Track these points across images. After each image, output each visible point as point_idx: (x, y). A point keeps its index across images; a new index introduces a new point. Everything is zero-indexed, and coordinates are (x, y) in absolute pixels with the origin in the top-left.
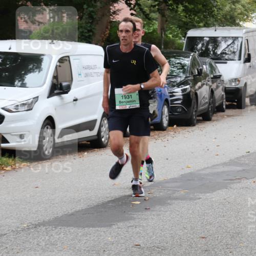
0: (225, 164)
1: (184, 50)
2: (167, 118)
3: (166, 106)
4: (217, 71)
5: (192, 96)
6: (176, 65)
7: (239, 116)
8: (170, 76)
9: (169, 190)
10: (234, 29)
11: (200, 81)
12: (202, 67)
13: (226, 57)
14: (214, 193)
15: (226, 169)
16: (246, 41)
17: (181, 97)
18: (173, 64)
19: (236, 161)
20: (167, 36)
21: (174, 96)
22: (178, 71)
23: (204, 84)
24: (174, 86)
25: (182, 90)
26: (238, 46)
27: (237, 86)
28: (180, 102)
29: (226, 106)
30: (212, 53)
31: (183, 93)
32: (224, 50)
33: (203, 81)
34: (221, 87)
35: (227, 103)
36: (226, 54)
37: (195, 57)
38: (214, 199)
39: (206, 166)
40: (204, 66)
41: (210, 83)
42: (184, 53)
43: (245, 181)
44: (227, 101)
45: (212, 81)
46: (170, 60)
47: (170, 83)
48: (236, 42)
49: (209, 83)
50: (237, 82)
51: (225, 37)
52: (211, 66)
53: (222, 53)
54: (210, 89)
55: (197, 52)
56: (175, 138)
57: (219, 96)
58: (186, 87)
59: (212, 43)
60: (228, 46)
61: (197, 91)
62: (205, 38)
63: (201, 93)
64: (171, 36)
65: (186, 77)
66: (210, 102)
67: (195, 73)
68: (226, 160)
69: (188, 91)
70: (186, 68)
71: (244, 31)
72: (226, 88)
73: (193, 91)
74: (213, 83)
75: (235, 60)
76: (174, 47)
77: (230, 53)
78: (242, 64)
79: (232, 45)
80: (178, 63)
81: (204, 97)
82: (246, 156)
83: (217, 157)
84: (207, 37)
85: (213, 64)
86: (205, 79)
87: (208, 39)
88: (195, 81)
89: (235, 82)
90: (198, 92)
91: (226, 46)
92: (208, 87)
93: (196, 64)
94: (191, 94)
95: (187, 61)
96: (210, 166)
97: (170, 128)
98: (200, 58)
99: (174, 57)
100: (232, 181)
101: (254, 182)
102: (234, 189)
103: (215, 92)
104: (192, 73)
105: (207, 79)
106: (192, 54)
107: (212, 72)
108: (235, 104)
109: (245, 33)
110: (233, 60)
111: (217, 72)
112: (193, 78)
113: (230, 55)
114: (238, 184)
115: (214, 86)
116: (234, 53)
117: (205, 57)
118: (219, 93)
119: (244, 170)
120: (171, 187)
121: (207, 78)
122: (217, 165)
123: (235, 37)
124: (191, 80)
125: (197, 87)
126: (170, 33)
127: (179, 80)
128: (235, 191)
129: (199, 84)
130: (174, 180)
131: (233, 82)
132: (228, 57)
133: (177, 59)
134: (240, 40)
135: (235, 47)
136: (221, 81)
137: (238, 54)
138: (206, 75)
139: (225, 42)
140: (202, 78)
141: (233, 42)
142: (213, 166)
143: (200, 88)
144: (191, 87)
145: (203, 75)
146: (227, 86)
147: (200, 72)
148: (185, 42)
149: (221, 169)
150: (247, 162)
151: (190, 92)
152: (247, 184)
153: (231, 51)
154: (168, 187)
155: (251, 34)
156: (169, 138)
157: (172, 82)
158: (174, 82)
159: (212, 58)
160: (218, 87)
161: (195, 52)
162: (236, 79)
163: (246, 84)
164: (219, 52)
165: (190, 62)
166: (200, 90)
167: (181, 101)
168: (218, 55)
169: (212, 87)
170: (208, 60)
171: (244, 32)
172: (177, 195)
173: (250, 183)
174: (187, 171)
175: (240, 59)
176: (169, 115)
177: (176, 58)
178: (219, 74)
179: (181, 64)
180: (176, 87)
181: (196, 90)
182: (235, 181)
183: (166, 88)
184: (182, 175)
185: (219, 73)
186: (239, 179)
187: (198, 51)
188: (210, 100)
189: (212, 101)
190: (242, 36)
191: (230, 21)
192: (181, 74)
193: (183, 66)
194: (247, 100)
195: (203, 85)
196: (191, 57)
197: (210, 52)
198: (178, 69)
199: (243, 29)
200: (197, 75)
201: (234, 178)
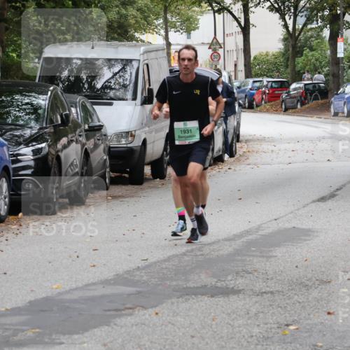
0: (106, 283)
1: (37, 81)
2: (7, 200)
3: (4, 179)
4: (95, 118)
5: (52, 162)
6: (24, 107)
7: (133, 197)
8: (13, 127)
9: (6, 329)
10: (124, 45)
11: (66, 136)
12: (70, 110)
13: (112, 94)
14: (86, 334)
15: (109, 290)
16: (145, 66)
17: (32, 163)
18: (18, 105)
19: (126, 276)
20: (8, 56)
21: (20, 161)
22: (27, 117)
23: (72, 141)
24: (20, 144)
25: (33, 151)
26: (131, 76)
27: (129, 145)
28: (29, 172)
29: (111, 178)
30: (86, 86)
31: (36, 157)
32: (107, 81)
33: (70, 136)
34: (102, 147)
35: (113, 175)
36: (111, 89)
37: (57, 93)
38: (85, 345)
39: (74, 286)
40: (73, 110)
41: (83, 139)
42: (37, 85)
43: (142, 312)
44: (112, 170)
45: (86, 135)
46: (13, 98)
47: (11, 139)
48: (128, 68)
49: (81, 139)
50: (130, 139)
51: (109, 60)
52: (84, 108)
53: (105, 87)
54: (82, 149)
55: (61, 85)
56: (20, 235)
57: (99, 162)
58: (40, 146)
59: (86, 68)
60: (115, 74)
61: (60, 154)
62: (74, 61)
63: (67, 157)
64: (14, 55)
65: (40, 129)
66: (82, 173)
67: (57, 121)
68: (109, 274)
69: (44, 152)
70: (40, 111)
71: (142, 49)
72: (110, 148)
73: (53, 152)
74: (88, 138)
75: (127, 100)
76: (20, 76)
77: (117, 87)
78: (139, 108)
79: (121, 74)
80: (27, 104)
81: (72, 164)
82: (144, 268)
83: (94, 269)
84: (77, 59)
85: (88, 106)
86: (75, 131)
87: (79, 62)
88: (57, 136)
89: (127, 137)
90: (62, 155)
91: (111, 75)
92: (79, 146)
93: (59, 105)
94: (50, 158)
95: (42, 101)
96: (80, 285)
97: (11, 217)
98: (65, 95)
99: (21, 93)
100: (119, 313)
101: (157, 314)
102: (122, 327)
103: (92, 156)
104: (52, 121)
105: (77, 132)
106: (51, 88)
107: (86, 120)
108: (127, 175)
109: (143, 54)
110: (123, 99)
111: (96, 120)
112: (52, 130)
113: (118, 90)
114: (129, 318)
115: (90, 144)
116: (125, 86)
117: (74, 93)
118: (99, 156)
119: (139, 293)
120: (9, 325)
121: (78, 130)
122: (94, 284)
123: (127, 60)
124: (49, 134)
125: (59, 146)
126: (14, 51)
127: (28, 133)
128: (123, 330)
129: (64, 140)
130: (15, 311)
131: (122, 137)
132: (114, 93)
133: (26, 95)
134: (135, 64)
135: (127, 76)
136: (101, 135)
137: (131, 88)
138: (77, 125)
139: (109, 68)
140: (69, 131)
141: (123, 69)
142: (87, 285)
143: (65, 147)
144: (49, 146)
145: (70, 124)
146: (114, 144)
147: (66, 120)
148: (39, 66)
149: (100, 291)
150: (145, 278)
151: (48, 154)
152: (144, 317)
153: (119, 83)
154: (5, 324)
155: (153, 55)
156: (10, 236)
157: (16, 136)
158: (19, 137)
159: (86, 96)
160: (96, 146)
161: (58, 85)
162: (128, 133)
163: (145, 142)
164: (99, 86)
165: (47, 102)
166: (65, 152)
167: (33, 170)
168: (98, 90)
169: (86, 146)
170: (79, 99)
171: (142, 52)
172: (20, 337)
173: (150, 315)
174: (41, 294)
175: (134, 98)
176: (10, 195)
177: (22, 95)
178: (98, 124)
179: (32, 105)
180: (22, 146)
181: (58, 151)
182: (123, 312)
183: (5, 148)
184: (30, 302)
185: (99, 121)
186: (130, 308)
187: (62, 82)
188: (83, 169)
189: (86, 171)
190: (138, 58)
191: (119, 31)
192: (33, 124)
193: (35, 109)
194: (147, 170)
195: (70, 142)
196: (49, 93)
197: (84, 84)
198: (27, 114)
199: (140, 46)
200: (59, 125)
201: (122, 307)
